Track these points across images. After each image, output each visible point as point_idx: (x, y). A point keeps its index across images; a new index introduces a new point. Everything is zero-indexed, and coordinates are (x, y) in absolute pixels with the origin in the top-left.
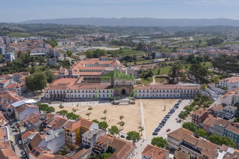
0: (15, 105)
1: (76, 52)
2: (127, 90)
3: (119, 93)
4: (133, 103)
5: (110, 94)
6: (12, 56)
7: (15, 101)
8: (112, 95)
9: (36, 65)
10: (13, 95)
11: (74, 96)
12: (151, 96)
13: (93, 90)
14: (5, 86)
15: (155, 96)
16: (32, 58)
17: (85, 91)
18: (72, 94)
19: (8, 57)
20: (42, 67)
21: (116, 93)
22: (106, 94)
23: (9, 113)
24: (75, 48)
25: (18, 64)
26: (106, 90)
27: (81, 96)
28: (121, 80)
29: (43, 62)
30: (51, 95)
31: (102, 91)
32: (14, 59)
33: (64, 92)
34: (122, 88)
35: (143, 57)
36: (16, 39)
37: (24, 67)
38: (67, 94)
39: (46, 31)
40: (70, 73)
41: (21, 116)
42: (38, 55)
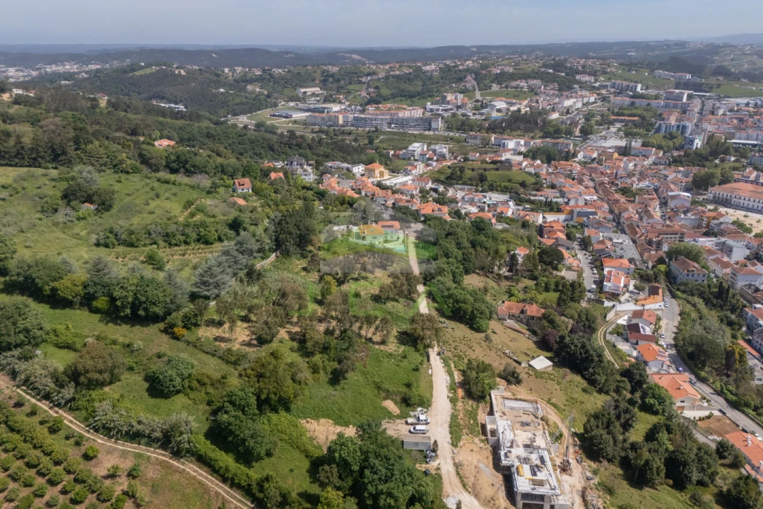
0: (670, 194)
6: (697, 141)
7: (672, 191)
9: (729, 161)
10: (672, 186)
11: (741, 204)
14: (668, 179)
16: (728, 149)
17: (757, 200)
18: (740, 200)
19: (692, 141)
20: (736, 165)
23: (663, 201)
25: (700, 155)
27: (750, 206)
29: (745, 157)
30: (714, 197)
32: (699, 146)
33: (731, 197)
37: (707, 160)
38: (734, 199)
40: (758, 177)
41: (672, 204)
42: (744, 145)
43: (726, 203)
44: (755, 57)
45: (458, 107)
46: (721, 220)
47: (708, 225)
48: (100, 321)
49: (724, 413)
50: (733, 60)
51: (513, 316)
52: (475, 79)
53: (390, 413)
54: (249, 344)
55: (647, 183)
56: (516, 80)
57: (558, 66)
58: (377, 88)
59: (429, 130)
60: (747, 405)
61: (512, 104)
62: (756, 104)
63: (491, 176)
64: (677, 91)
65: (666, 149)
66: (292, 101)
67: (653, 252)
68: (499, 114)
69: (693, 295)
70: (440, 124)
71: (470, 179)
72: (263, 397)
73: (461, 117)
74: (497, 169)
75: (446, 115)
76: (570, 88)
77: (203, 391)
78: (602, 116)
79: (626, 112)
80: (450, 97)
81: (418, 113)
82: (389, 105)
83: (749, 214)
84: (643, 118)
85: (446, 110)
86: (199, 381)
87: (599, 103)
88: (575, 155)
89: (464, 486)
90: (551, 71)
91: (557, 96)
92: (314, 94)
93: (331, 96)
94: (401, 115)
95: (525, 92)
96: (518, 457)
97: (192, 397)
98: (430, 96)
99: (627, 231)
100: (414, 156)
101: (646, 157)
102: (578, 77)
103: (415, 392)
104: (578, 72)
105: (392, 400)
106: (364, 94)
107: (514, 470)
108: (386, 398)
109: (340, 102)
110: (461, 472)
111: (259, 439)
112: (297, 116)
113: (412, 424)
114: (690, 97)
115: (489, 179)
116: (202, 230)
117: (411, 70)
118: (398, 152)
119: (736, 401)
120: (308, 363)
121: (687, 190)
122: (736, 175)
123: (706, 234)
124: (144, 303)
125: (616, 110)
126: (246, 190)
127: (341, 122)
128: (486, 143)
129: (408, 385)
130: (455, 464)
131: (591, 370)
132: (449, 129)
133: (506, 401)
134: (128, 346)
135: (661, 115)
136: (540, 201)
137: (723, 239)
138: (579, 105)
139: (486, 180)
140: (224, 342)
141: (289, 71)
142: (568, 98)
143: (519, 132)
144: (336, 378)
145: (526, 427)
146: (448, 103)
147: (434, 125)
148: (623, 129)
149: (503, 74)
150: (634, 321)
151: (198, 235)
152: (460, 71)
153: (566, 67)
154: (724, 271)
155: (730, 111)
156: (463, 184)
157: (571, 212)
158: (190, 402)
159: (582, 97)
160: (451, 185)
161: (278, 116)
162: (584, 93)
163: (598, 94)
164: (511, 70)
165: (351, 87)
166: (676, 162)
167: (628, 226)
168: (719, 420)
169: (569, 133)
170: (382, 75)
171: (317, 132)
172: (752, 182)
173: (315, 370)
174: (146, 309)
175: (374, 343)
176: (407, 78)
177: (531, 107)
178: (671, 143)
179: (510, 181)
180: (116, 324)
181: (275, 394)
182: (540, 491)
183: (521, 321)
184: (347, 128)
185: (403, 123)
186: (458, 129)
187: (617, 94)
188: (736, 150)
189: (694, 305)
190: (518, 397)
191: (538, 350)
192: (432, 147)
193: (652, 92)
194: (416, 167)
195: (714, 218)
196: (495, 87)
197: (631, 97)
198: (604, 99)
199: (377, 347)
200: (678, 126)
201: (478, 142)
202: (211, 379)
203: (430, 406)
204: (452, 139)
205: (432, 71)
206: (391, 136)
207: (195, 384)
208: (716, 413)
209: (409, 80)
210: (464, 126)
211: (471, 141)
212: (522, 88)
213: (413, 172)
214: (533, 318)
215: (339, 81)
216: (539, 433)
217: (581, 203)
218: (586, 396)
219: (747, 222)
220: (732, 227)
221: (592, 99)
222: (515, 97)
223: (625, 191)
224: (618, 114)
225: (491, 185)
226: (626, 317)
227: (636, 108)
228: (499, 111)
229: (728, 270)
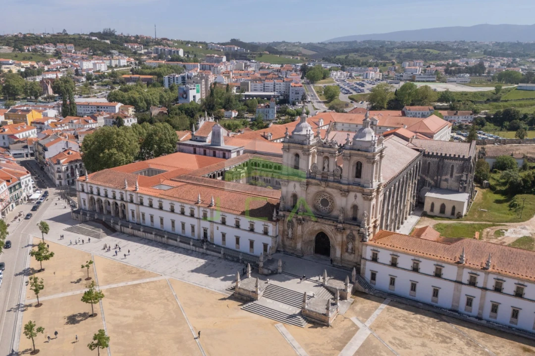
1: (355, 94)
2: (337, 240)
3: (299, 246)
4: (319, 322)
5: (260, 240)
8: (265, 246)
11: (148, 219)
12: (456, 299)
13: (201, 209)
15: (481, 308)
17: (178, 208)
18: (142, 209)
19: (186, 93)
21: (287, 243)
25: (189, 110)
26: (245, 222)
27: (167, 225)
28: (313, 189)
29: (251, 111)
30: (92, 202)
31: (231, 220)
33: (122, 199)
34: (313, 227)
36: (254, 64)
42: (256, 97)
64: (216, 55)
90: (95, 38)
91: (84, 59)
95: (46, 56)
102: (125, 45)
162: (119, 56)
197: (171, 60)
198: (140, 63)
221: (124, 63)
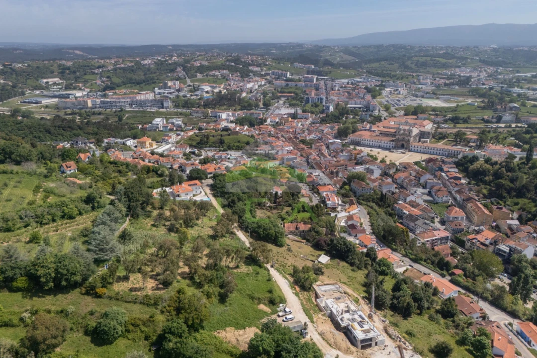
0: (330, 141)
1: (397, 107)
2: (405, 144)
3: (399, 145)
4: (404, 153)
6: (331, 107)
7: (330, 139)
8: (392, 146)
9: (350, 118)
10: (329, 137)
13: (379, 141)
14: (324, 132)
16: (348, 110)
17: (373, 141)
19: (328, 108)
20: (354, 120)
21: (396, 145)
22: (388, 145)
23: (327, 146)
24: (399, 101)
25: (335, 116)
27: (371, 144)
28: (402, 137)
29: (357, 115)
31: (386, 142)
32: (332, 110)
33: (360, 140)
35: (483, 119)
37: (339, 119)
38: (362, 141)
39: (383, 63)
40: (371, 127)
41: (332, 147)
42: (355, 108)
43: (358, 144)
44: (342, 53)
45: (179, 91)
46: (362, 154)
47: (355, 159)
48: (23, 297)
49: (412, 267)
50: (331, 55)
51: (291, 232)
52: (184, 70)
53: (266, 312)
54: (158, 289)
55: (314, 136)
56: (212, 71)
57: (237, 60)
58: (108, 77)
59: (163, 108)
60: (421, 259)
61: (214, 88)
62: (352, 83)
63: (226, 139)
64: (310, 76)
65: (316, 113)
66: (36, 89)
67: (335, 179)
68: (208, 95)
69: (369, 201)
70: (168, 104)
71: (213, 143)
72: (190, 323)
73: (183, 98)
74: (229, 135)
75: (172, 96)
76: (248, 76)
77: (139, 331)
78: (273, 93)
79: (286, 90)
80: (170, 84)
81: (150, 96)
82: (124, 91)
83: (373, 149)
84: (297, 94)
85: (171, 93)
86: (133, 325)
87: (268, 85)
88: (265, 121)
89: (330, 345)
90: (233, 64)
91: (241, 81)
92: (55, 84)
93: (71, 84)
94: (138, 97)
95: (219, 79)
96: (348, 319)
97: (130, 337)
98: (153, 83)
99: (315, 167)
100: (158, 128)
101: (307, 119)
102: (250, 68)
103: (276, 295)
104: (250, 65)
105: (263, 303)
106: (99, 82)
107: (350, 327)
108: (259, 304)
109: (80, 89)
110: (325, 338)
111: (204, 353)
112: (46, 101)
113: (282, 316)
114: (317, 79)
115: (226, 142)
116: (65, 208)
117: (133, 64)
118: (145, 126)
119: (415, 259)
120: (202, 292)
121: (336, 138)
122: (359, 126)
123: (357, 164)
124: (66, 275)
125: (279, 90)
126: (72, 171)
127: (90, 105)
128: (206, 116)
129: (270, 292)
130: (319, 333)
131: (350, 257)
132: (177, 106)
133: (321, 287)
134: (62, 312)
135: (305, 91)
136: (261, 154)
137: (367, 166)
138: (256, 87)
139: (224, 142)
140: (139, 291)
141: (29, 66)
142: (249, 82)
143: (225, 107)
144: (223, 299)
145: (339, 301)
146: (170, 88)
147: (165, 104)
148: (287, 101)
149: (202, 66)
150: (350, 223)
151: (63, 212)
152: (170, 64)
153: (241, 62)
154: (374, 184)
155: (341, 87)
156: (210, 147)
157: (283, 159)
158: (130, 342)
159: (257, 81)
160: (201, 148)
161: (29, 102)
162: (257, 78)
163: (266, 79)
164: (207, 63)
165: (86, 77)
166: (323, 121)
167: (315, 164)
168: (412, 271)
169: (257, 106)
170: (111, 68)
171: (70, 114)
172: (368, 130)
173: (208, 296)
174: (66, 280)
175: (232, 268)
176: (131, 70)
177: (227, 90)
178: (317, 109)
179: (239, 142)
180: (39, 297)
181: (197, 319)
182: (370, 335)
183: (296, 235)
184: (97, 110)
185: (141, 104)
186: (183, 107)
187: (277, 79)
188: (352, 111)
189: (372, 207)
190: (326, 283)
191: (316, 251)
192: (170, 121)
193: (296, 77)
194: (170, 137)
195: (358, 154)
196: (199, 76)
197: (286, 81)
198: (270, 82)
199: (235, 271)
200: (318, 99)
201: (200, 115)
202: (143, 320)
203: (286, 301)
204: (181, 114)
205: (149, 64)
206: (135, 114)
207: (131, 327)
208: (409, 267)
209: (132, 71)
210: (187, 104)
211: (195, 115)
212: (217, 76)
213: (170, 141)
214: (303, 231)
215: (75, 72)
216: (349, 302)
217: (285, 152)
218: (355, 273)
219: (372, 153)
220: (368, 158)
221: (263, 83)
222: (215, 82)
223: (303, 142)
224: (281, 92)
225: (229, 146)
226: (343, 221)
227: (290, 88)
228: (207, 92)
229: (376, 184)
